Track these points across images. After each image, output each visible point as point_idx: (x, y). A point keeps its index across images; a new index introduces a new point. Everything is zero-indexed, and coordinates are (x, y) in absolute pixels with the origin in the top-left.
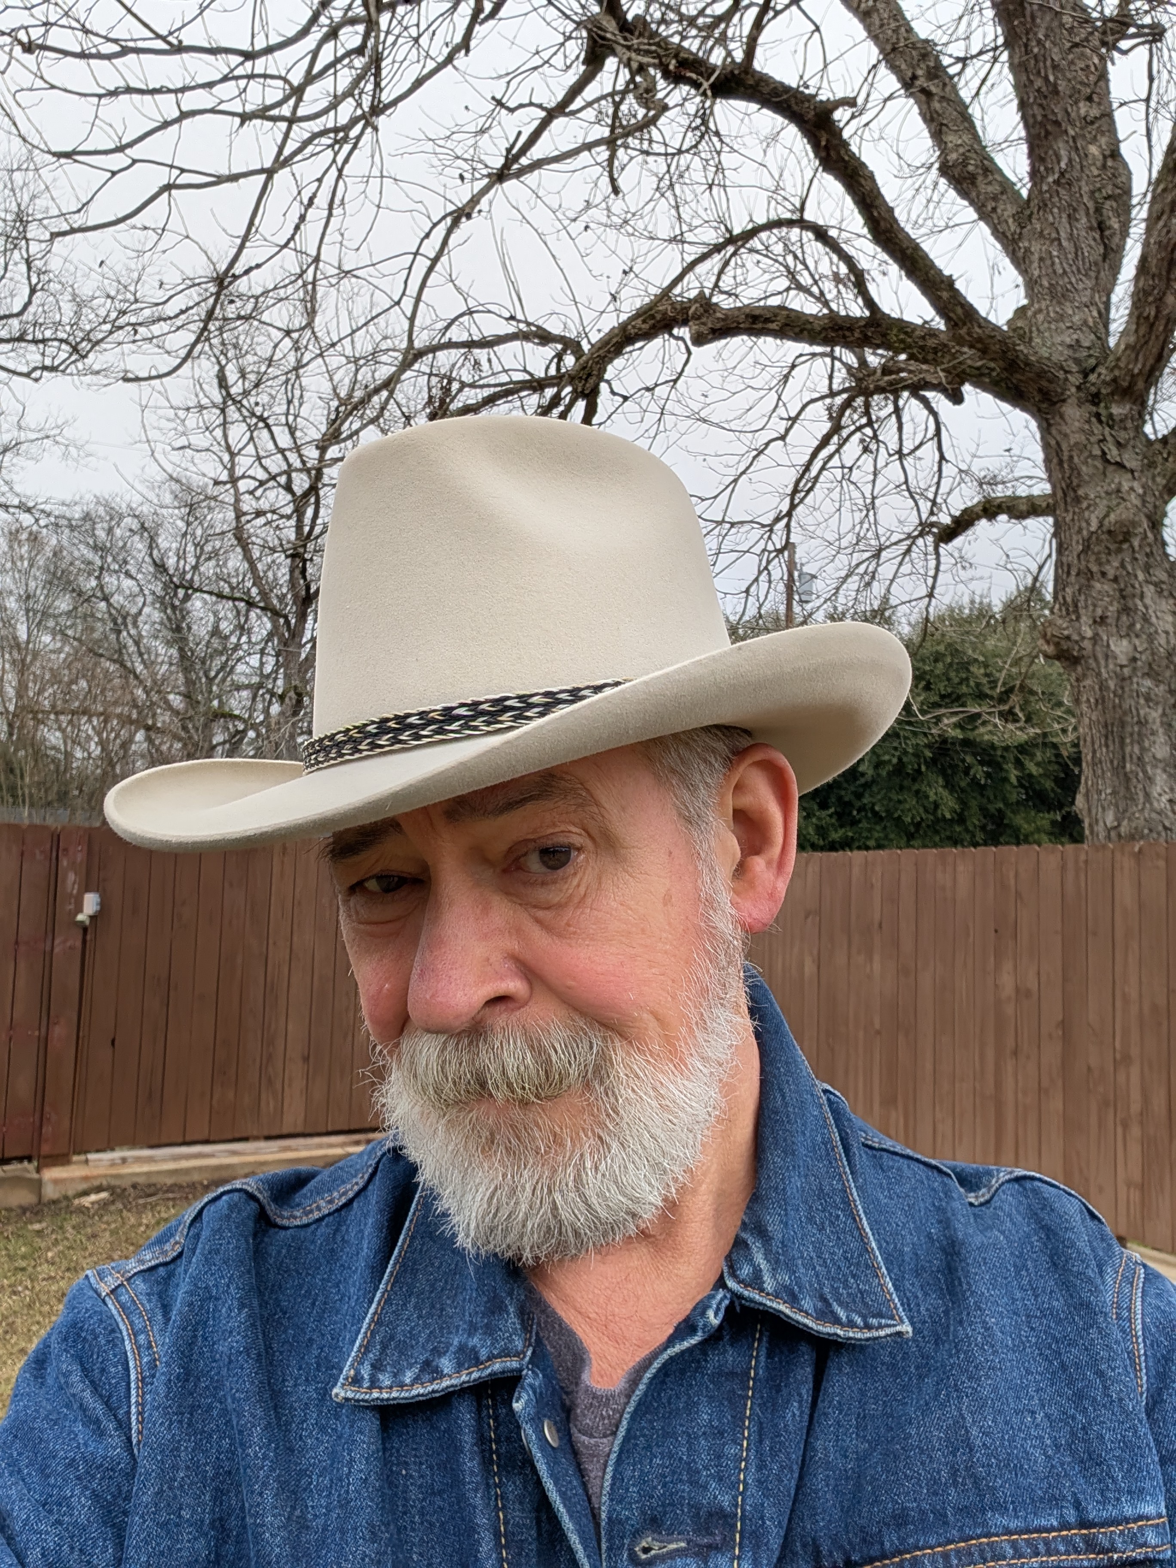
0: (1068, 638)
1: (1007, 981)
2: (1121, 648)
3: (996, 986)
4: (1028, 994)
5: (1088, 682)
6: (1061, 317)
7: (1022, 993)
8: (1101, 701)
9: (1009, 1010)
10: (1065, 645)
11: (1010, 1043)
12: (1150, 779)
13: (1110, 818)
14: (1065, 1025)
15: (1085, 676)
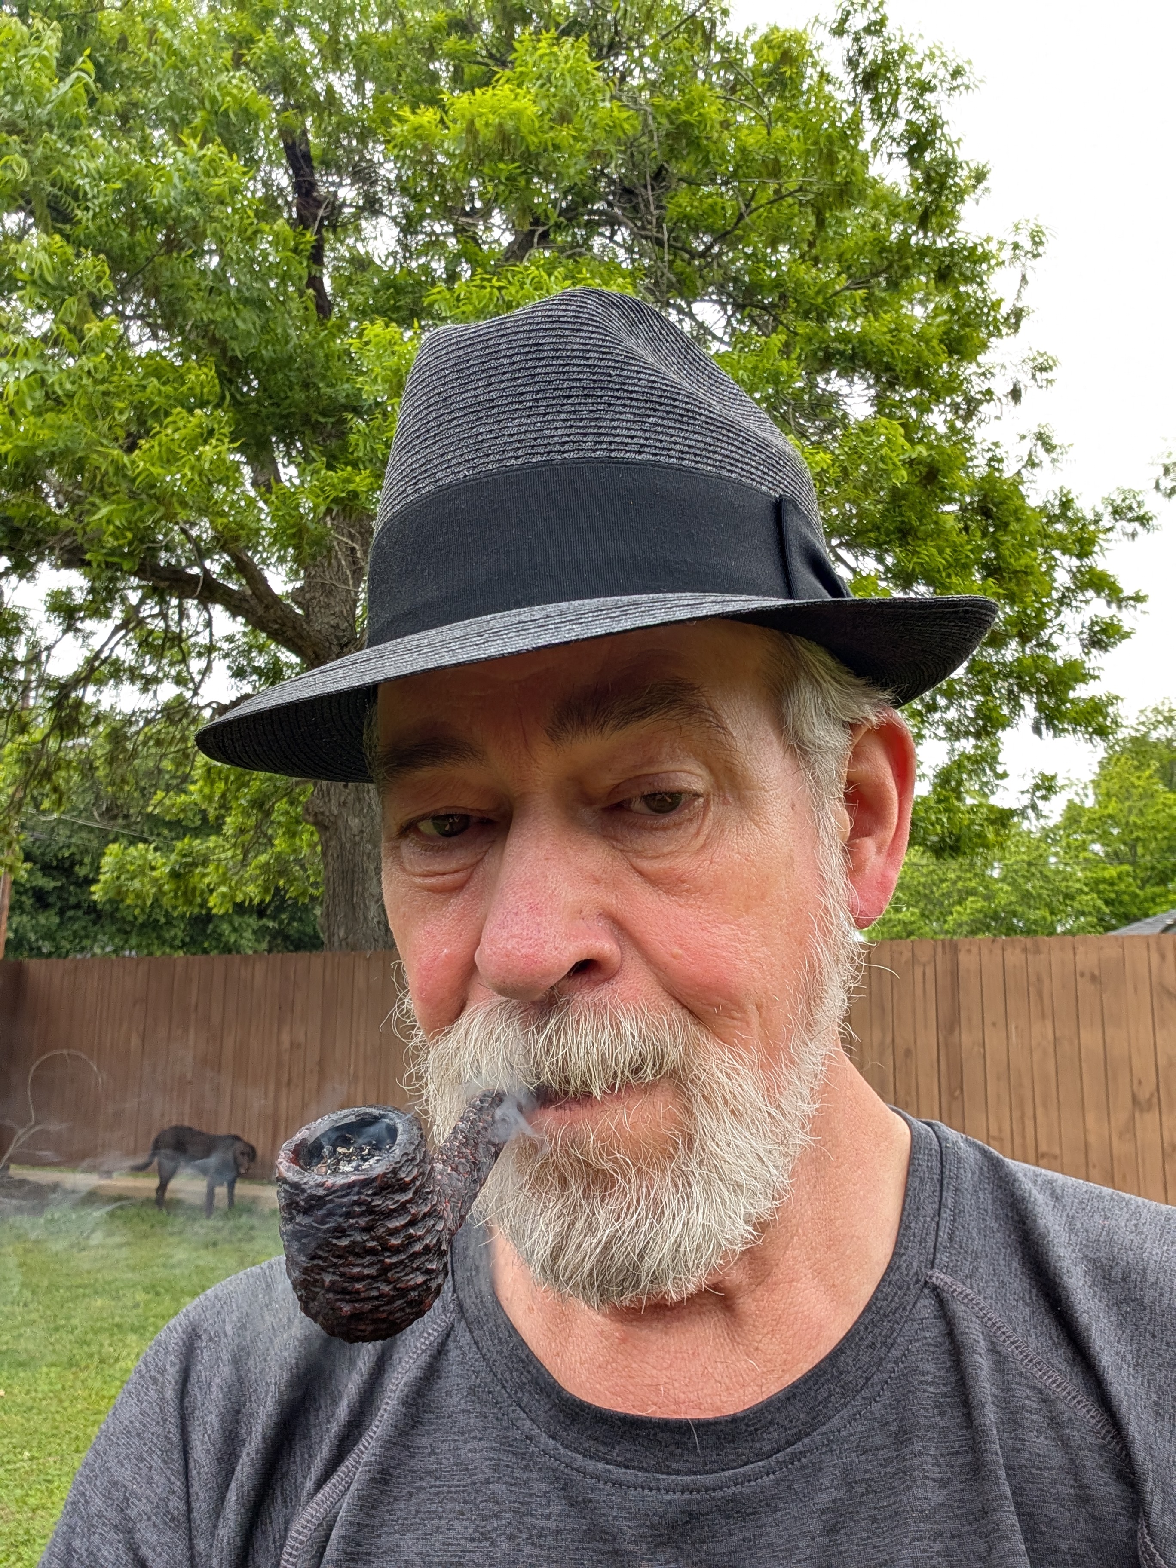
0: (322, 813)
1: (286, 1039)
2: (354, 823)
3: (278, 1044)
4: (299, 1045)
5: (332, 843)
6: (328, 606)
7: (294, 1046)
8: (341, 856)
9: (286, 1057)
10: (320, 817)
11: (285, 1078)
12: (367, 908)
13: (342, 933)
14: (321, 1063)
15: (331, 838)
